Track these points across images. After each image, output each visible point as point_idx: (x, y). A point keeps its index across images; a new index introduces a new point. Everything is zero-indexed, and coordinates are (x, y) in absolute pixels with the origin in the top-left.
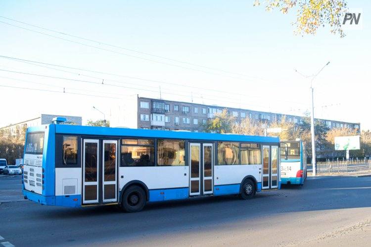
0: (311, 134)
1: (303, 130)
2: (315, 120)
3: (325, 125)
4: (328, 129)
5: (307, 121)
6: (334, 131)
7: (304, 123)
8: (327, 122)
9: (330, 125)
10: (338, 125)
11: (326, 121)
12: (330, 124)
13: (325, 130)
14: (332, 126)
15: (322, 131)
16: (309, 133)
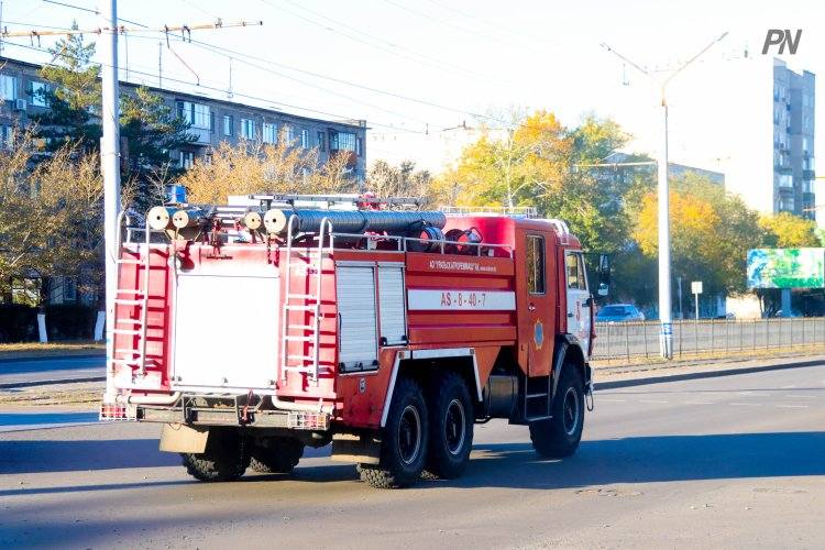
0: (97, 173)
1: (52, 148)
2: (125, 88)
3: (179, 125)
4: (193, 149)
5: (73, 97)
6: (223, 165)
7: (57, 104)
8: (187, 106)
9: (207, 124)
10: (246, 129)
11: (181, 98)
12: (202, 117)
13: (172, 154)
14: (214, 128)
15: (157, 159)
16: (87, 168)
